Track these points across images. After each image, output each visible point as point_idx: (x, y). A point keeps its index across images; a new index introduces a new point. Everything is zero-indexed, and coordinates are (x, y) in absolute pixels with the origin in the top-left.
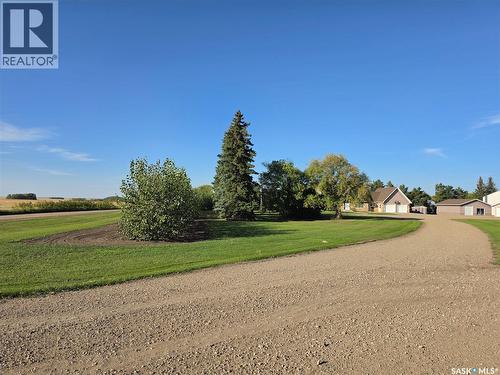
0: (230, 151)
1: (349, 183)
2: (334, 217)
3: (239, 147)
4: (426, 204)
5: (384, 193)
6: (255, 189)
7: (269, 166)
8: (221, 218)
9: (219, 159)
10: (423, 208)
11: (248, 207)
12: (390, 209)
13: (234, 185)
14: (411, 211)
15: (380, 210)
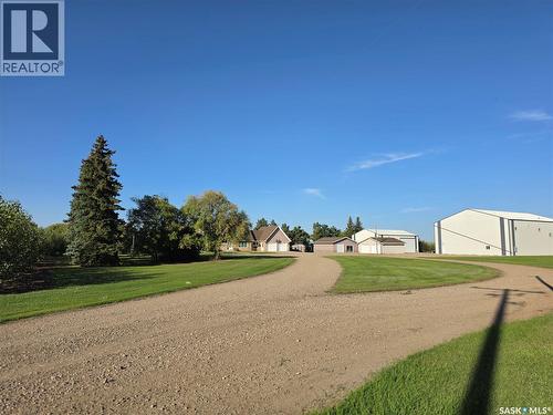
0: (88, 183)
1: (228, 221)
2: (213, 257)
3: (100, 177)
4: (305, 243)
5: (267, 232)
6: (120, 228)
7: (140, 202)
8: (73, 264)
9: (74, 191)
10: (301, 247)
11: (110, 250)
12: (272, 248)
13: (92, 223)
14: (291, 249)
15: (262, 249)
